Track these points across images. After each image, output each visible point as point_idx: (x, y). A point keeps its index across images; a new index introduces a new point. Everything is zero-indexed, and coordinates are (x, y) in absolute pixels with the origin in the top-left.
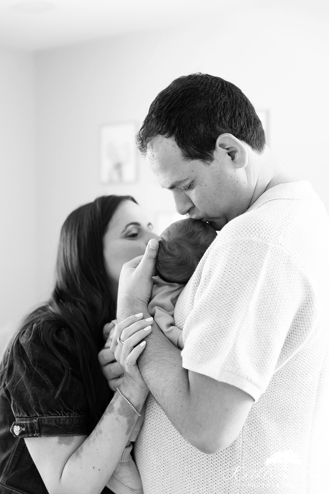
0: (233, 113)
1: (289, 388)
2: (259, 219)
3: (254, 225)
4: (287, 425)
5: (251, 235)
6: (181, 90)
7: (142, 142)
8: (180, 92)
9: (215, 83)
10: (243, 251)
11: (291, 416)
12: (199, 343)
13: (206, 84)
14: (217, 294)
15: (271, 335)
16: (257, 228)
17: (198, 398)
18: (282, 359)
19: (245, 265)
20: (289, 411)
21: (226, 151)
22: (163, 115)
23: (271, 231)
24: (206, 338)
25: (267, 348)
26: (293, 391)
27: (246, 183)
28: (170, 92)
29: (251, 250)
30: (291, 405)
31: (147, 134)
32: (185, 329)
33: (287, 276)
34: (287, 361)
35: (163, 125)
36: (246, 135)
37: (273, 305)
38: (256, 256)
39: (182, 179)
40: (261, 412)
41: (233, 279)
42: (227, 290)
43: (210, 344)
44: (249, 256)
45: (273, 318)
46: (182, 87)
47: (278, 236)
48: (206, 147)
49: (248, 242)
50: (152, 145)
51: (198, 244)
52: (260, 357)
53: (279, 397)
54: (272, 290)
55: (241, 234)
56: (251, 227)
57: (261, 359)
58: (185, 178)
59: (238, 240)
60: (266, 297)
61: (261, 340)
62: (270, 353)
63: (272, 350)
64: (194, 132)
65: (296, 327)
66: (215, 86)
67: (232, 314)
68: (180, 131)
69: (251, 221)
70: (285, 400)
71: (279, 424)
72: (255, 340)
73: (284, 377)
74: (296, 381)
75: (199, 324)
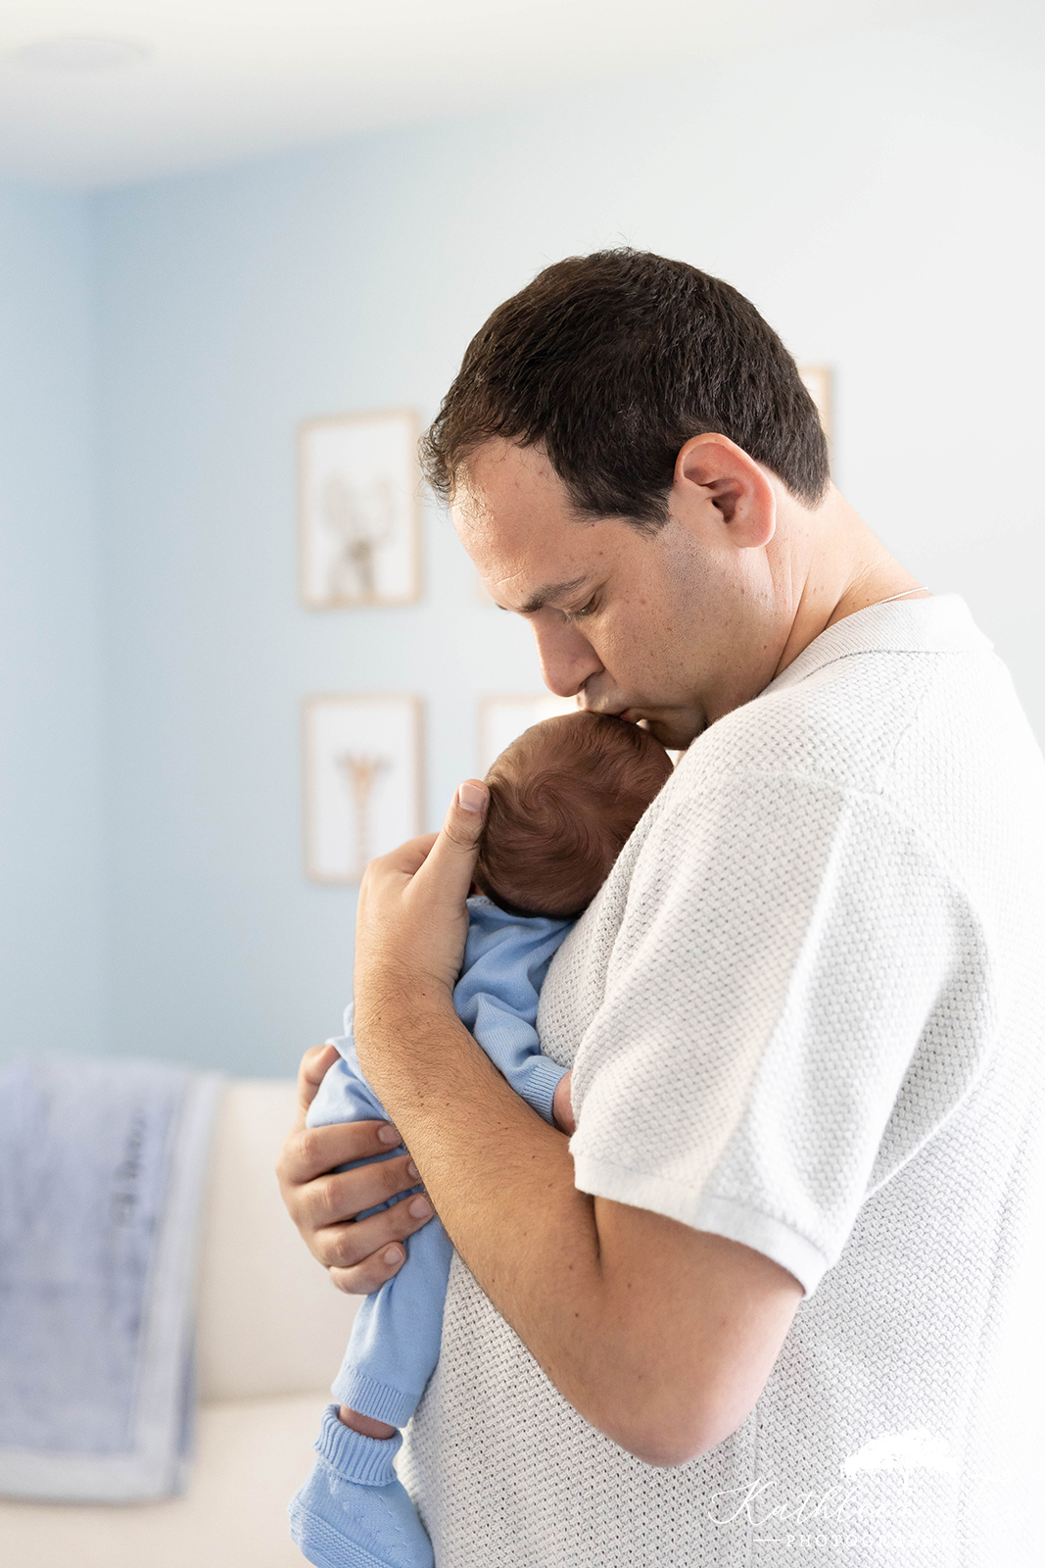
0: (732, 375)
1: (905, 1252)
2: (812, 713)
3: (798, 732)
4: (899, 1373)
5: (790, 764)
6: (570, 297)
7: (441, 461)
8: (565, 301)
9: (677, 280)
10: (766, 814)
11: (911, 1342)
12: (626, 1108)
13: (647, 283)
14: (682, 951)
15: (856, 1082)
16: (807, 740)
17: (629, 1286)
18: (886, 1158)
19: (771, 859)
20: (907, 1325)
21: (706, 492)
22: (512, 374)
23: (850, 750)
24: (651, 1093)
25: (844, 1121)
26: (918, 1262)
27: (770, 594)
28: (535, 304)
29: (789, 810)
30: (910, 1306)
31: (459, 433)
32: (581, 1067)
33: (904, 892)
34: (903, 1164)
35: (511, 405)
36: (773, 444)
37: (862, 986)
38: (805, 830)
39: (567, 581)
40: (817, 1329)
41: (735, 903)
42: (715, 937)
43: (665, 1113)
44: (783, 828)
45: (863, 1025)
46: (573, 288)
47: (872, 766)
48: (644, 478)
49: (778, 786)
50: (471, 469)
51: (616, 793)
52: (820, 1151)
53: (872, 1280)
54: (858, 936)
55: (756, 760)
56: (789, 738)
57: (824, 1158)
58: (578, 575)
59: (749, 780)
60: (840, 960)
61: (823, 1095)
62: (854, 1137)
63: (857, 1129)
64: (609, 428)
65: (932, 1056)
66: (675, 288)
67: (733, 1013)
68: (565, 427)
69: (787, 720)
70: (892, 1290)
71: (873, 1369)
72: (807, 1097)
73: (891, 1218)
74: (927, 1230)
75: (624, 1049)
